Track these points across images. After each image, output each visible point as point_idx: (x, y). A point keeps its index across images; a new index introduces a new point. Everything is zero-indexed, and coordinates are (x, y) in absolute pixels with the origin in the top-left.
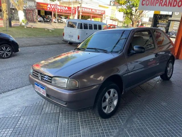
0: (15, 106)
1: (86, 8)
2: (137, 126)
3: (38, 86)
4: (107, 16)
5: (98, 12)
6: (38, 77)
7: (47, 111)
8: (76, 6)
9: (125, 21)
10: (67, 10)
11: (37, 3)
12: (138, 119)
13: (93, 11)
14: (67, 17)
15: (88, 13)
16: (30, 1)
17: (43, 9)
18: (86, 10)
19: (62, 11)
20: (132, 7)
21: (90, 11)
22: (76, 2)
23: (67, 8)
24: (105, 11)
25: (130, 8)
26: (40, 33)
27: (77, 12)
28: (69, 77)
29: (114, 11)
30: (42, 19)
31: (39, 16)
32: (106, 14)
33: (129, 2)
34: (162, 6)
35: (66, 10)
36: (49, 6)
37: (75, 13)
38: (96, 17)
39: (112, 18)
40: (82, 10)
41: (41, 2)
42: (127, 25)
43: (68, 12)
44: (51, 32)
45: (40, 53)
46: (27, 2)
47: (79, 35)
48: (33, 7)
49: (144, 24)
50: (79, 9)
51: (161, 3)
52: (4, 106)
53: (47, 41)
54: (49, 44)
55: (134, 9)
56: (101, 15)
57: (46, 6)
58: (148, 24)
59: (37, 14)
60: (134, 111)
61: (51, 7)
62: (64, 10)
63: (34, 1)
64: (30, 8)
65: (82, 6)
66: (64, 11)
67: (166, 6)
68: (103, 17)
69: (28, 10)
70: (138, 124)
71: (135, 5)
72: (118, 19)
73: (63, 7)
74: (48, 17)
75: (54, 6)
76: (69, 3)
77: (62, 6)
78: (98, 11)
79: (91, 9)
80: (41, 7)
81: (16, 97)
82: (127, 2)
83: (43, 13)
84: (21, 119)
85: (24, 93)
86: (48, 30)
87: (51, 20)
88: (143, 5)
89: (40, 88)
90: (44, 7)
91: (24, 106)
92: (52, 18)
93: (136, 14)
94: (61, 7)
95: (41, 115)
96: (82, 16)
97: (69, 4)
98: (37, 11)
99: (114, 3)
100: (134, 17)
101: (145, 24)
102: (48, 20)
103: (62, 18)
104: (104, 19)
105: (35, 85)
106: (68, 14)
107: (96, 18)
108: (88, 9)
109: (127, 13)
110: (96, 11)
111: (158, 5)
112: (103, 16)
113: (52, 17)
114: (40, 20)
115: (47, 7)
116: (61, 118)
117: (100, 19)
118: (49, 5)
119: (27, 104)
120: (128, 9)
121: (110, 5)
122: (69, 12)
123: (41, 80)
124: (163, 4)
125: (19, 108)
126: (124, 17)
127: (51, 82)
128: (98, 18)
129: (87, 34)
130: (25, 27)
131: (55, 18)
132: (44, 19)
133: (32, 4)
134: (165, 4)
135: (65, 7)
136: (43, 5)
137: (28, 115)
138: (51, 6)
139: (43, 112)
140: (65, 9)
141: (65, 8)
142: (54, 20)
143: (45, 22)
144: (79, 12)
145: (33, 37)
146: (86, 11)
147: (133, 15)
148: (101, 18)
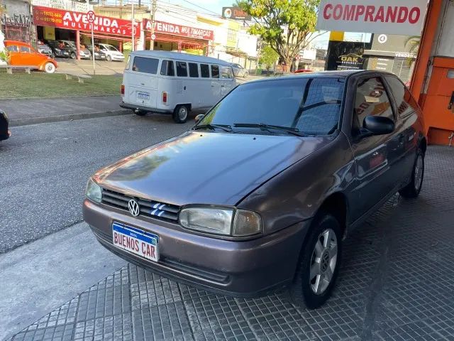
0: (45, 294)
1: (165, 23)
2: (398, 321)
3: (128, 233)
4: (218, 44)
5: (195, 34)
6: (127, 209)
7: (146, 300)
8: (140, 17)
9: (262, 56)
10: (117, 26)
11: (36, 8)
12: (394, 302)
13: (183, 30)
14: (116, 46)
15: (171, 36)
16: (15, 4)
17: (51, 24)
18: (165, 28)
19: (102, 29)
20: (281, 24)
21: (177, 30)
22: (140, 7)
23: (115, 22)
24: (212, 32)
25: (275, 24)
26: (54, 88)
27: (142, 34)
28: (236, 205)
29: (234, 32)
30: (49, 50)
31: (40, 43)
32: (217, 38)
33: (272, 11)
34: (372, 20)
35: (114, 27)
36: (68, 16)
37: (138, 35)
38: (192, 47)
39: (229, 50)
40: (156, 27)
41: (45, 6)
42: (268, 68)
43: (119, 31)
44: (81, 85)
45: (67, 141)
46: (8, 5)
47: (167, 92)
48: (23, 19)
49: (305, 64)
50: (147, 27)
51: (371, 14)
52: (8, 296)
53: (77, 108)
54: (85, 116)
55: (285, 28)
56: (203, 42)
57: (60, 16)
58: (315, 65)
59: (35, 37)
60: (372, 281)
61: (74, 20)
62: (110, 27)
63: (26, 2)
64: (16, 20)
65: (156, 18)
66: (108, 30)
67: (382, 21)
68: (210, 47)
69: (9, 27)
70: (399, 314)
71: (289, 17)
72: (244, 51)
73: (105, 20)
74: (66, 44)
75: (80, 16)
76: (121, 9)
77: (103, 18)
78: (195, 32)
79: (178, 26)
80: (45, 19)
81: (36, 267)
82: (268, 11)
83: (50, 34)
84: (77, 330)
85: (57, 254)
86: (75, 78)
87: (72, 52)
88: (326, 17)
89: (135, 239)
90: (53, 20)
91: (71, 293)
92: (75, 49)
93: (290, 42)
94: (101, 19)
95: (133, 313)
96: (156, 44)
97: (121, 13)
98: (34, 29)
99: (233, 12)
100: (285, 46)
101: (308, 64)
102: (65, 53)
103: (102, 48)
104: (211, 51)
105: (114, 231)
106: (120, 37)
107: (191, 50)
108: (171, 26)
109: (269, 39)
110: (190, 30)
111: (362, 17)
112: (210, 43)
113: (76, 44)
114: (43, 52)
115: (62, 18)
116: (193, 317)
117: (201, 51)
118: (68, 14)
119: (78, 285)
120: (271, 28)
121: (223, 17)
122: (122, 32)
123: (138, 217)
124: (374, 15)
125: (57, 298)
126: (258, 47)
127: (177, 222)
128: (197, 49)
129: (185, 88)
130: (10, 72)
131: (83, 46)
132: (54, 51)
133: (20, 11)
134: (380, 15)
135: (112, 20)
136: (51, 14)
137: (95, 319)
138: (73, 17)
139: (135, 304)
140: (112, 26)
141: (111, 22)
142: (82, 53)
143: (57, 57)
144: (147, 34)
145: (36, 97)
146: (166, 30)
147: (284, 42)
148: (205, 50)
